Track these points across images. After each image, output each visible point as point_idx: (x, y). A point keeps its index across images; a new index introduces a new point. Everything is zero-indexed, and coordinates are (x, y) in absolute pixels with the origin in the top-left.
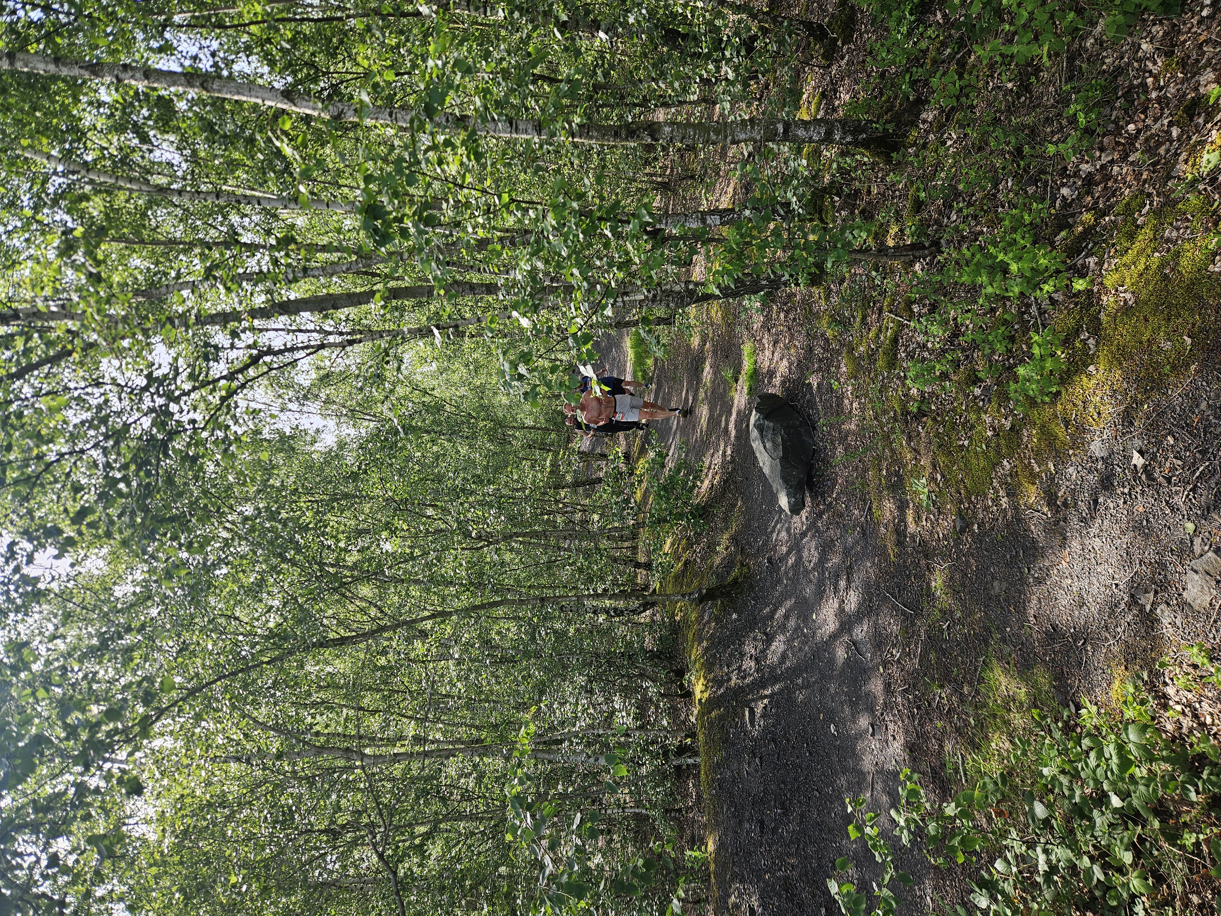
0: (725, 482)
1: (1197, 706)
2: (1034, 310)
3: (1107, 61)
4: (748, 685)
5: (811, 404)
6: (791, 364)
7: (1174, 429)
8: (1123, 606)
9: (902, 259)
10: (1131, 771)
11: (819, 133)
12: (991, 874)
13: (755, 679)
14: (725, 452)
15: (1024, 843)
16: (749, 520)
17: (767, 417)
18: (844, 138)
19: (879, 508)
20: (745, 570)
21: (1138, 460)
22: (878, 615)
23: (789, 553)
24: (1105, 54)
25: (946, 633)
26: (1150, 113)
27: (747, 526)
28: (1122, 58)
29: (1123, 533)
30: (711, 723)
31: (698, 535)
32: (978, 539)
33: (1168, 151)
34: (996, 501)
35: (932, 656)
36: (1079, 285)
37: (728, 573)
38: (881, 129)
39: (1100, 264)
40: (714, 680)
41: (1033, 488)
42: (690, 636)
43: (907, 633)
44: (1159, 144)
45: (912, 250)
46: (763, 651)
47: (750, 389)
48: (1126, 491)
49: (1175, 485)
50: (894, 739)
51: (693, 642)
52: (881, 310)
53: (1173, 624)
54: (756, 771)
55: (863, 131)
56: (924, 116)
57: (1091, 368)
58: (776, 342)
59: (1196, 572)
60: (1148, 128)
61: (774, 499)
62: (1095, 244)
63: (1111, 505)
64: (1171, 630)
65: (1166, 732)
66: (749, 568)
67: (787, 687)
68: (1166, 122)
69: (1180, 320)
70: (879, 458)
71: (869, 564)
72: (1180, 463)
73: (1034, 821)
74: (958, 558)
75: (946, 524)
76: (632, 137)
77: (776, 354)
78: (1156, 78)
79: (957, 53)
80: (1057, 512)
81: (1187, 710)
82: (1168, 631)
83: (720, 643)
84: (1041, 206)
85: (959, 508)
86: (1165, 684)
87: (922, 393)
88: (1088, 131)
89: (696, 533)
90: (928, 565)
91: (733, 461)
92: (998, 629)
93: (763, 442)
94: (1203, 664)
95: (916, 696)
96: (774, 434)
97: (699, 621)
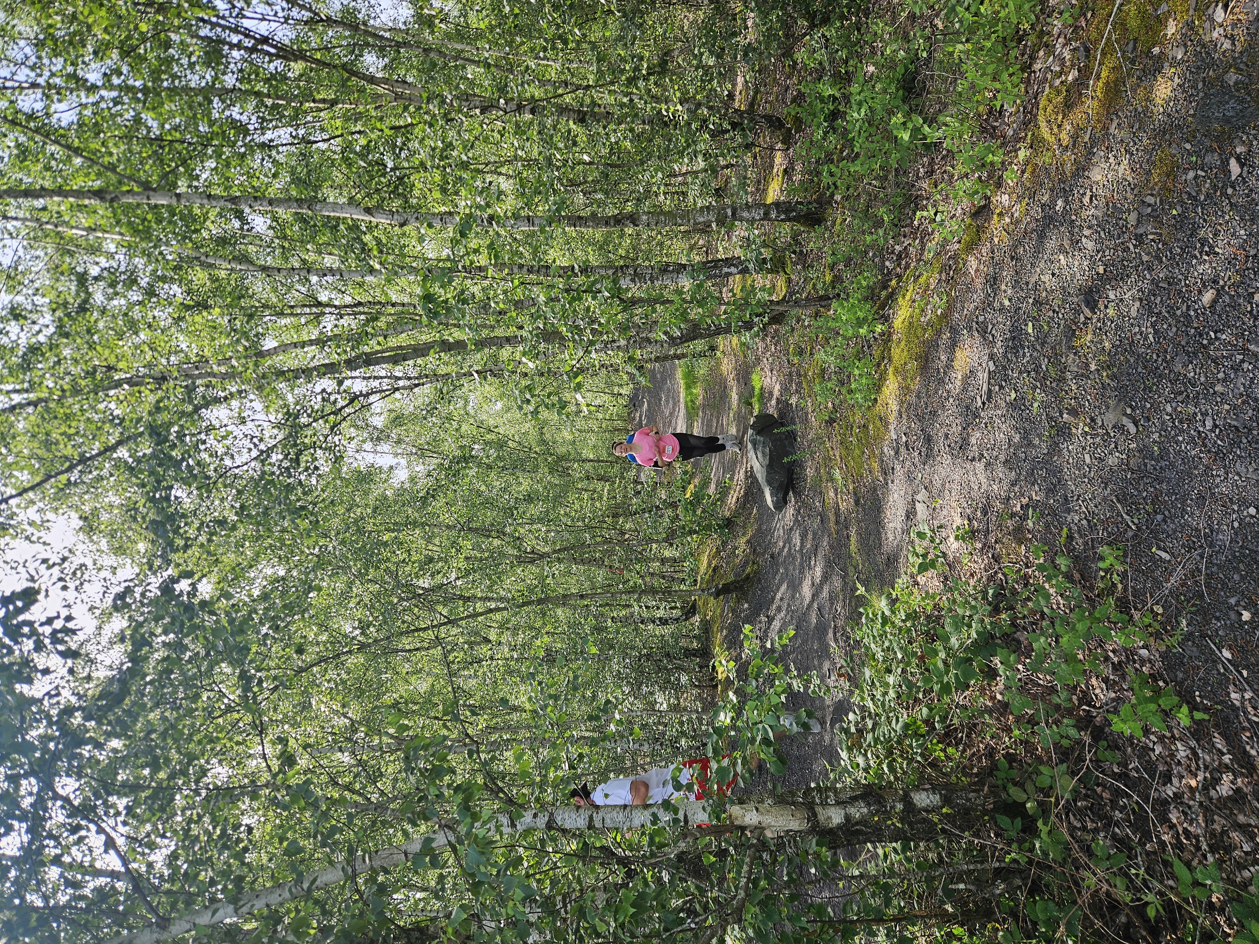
0: (746, 494)
5: (793, 420)
6: (781, 387)
7: (914, 417)
9: (812, 308)
11: (759, 214)
16: (760, 524)
17: (758, 433)
18: (779, 217)
19: (828, 497)
20: (755, 567)
21: (904, 439)
22: (830, 582)
23: (784, 547)
27: (759, 530)
29: (903, 486)
32: (864, 508)
36: (878, 329)
37: (743, 571)
38: (805, 209)
41: (876, 466)
42: (716, 629)
45: (819, 301)
47: (759, 411)
48: (902, 459)
49: (915, 451)
51: (717, 633)
55: (793, 210)
56: (836, 197)
57: (888, 382)
58: (772, 370)
59: (920, 502)
62: (892, 301)
63: (899, 469)
66: (758, 565)
70: (825, 458)
71: (824, 544)
72: (916, 438)
74: (858, 524)
75: (851, 501)
77: (773, 379)
80: (884, 478)
83: (735, 630)
85: (854, 487)
88: (894, 225)
89: (723, 542)
90: (848, 535)
93: (756, 453)
96: (764, 447)
97: (721, 616)
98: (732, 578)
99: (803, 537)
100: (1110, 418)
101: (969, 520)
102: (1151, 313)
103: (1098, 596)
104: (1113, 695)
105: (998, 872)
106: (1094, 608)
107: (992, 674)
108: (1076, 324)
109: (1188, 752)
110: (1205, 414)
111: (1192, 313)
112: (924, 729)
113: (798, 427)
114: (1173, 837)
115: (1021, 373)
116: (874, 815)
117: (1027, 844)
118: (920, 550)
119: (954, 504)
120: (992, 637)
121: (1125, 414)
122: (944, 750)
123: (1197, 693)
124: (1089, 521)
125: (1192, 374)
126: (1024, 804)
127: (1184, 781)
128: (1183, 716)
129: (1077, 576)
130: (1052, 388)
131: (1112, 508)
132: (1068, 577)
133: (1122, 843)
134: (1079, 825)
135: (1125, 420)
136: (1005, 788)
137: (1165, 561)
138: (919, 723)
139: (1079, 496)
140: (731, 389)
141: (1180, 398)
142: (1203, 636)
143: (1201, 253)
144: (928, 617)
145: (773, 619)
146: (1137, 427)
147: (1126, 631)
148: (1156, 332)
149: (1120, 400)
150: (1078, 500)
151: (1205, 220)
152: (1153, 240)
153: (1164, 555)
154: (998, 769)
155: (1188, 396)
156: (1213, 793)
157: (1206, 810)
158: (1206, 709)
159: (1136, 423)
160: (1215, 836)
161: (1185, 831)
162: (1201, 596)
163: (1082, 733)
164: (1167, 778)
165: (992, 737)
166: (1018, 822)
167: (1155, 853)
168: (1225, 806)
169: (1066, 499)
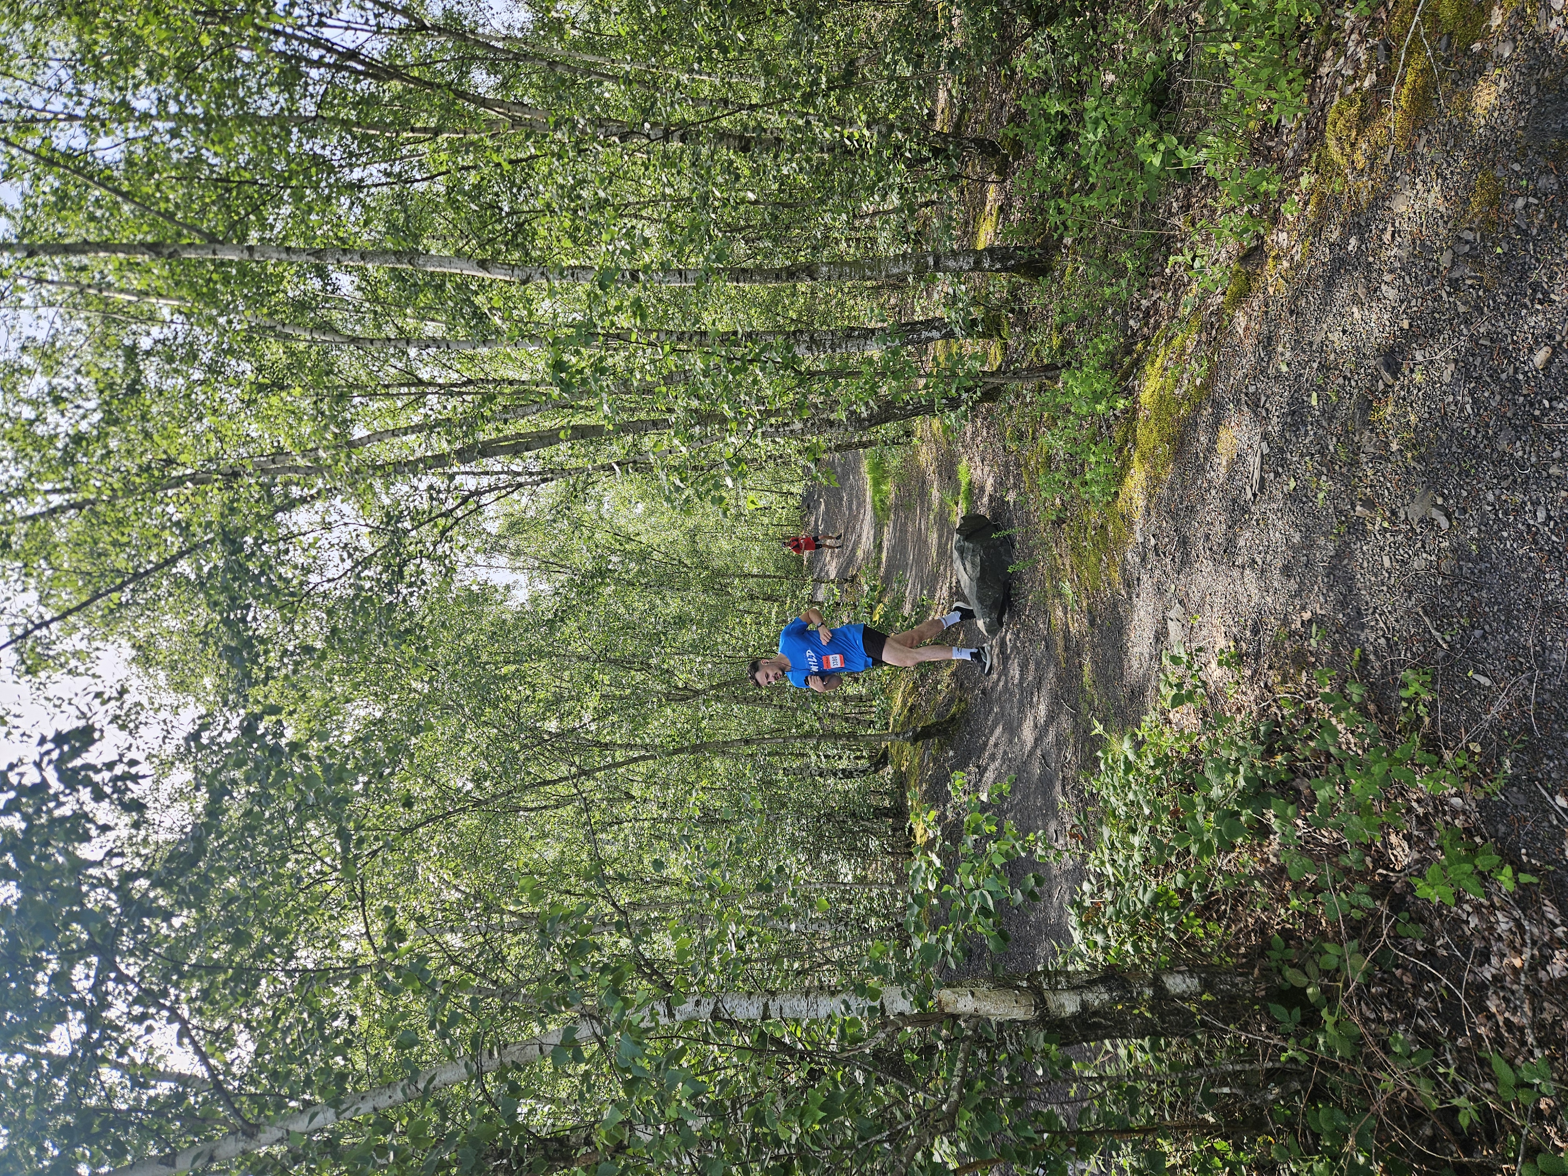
5: (1010, 522)
6: (995, 481)
7: (1165, 514)
9: (1035, 380)
17: (967, 539)
18: (993, 266)
19: (1055, 618)
20: (963, 705)
22: (1057, 722)
29: (1151, 601)
31: (923, 676)
34: (1105, 592)
36: (1121, 404)
37: (948, 711)
38: (1026, 256)
39: (1139, 386)
41: (1117, 576)
42: (913, 782)
45: (1044, 371)
47: (967, 511)
55: (1012, 258)
56: (1065, 241)
57: (1132, 471)
62: (1140, 369)
63: (1145, 580)
66: (966, 703)
70: (1051, 569)
71: (1050, 675)
74: (1093, 650)
75: (1085, 623)
76: (792, 279)
77: (984, 471)
80: (1127, 592)
85: (1088, 604)
90: (1081, 663)
93: (962, 562)
96: (974, 556)
97: (920, 766)
98: (932, 719)
99: (1024, 667)
100: (1415, 511)
101: (1236, 640)
102: (1468, 378)
103: (1399, 732)
104: (1416, 855)
105: (1271, 1075)
106: (1394, 747)
107: (1264, 831)
108: (1372, 393)
109: (1512, 924)
110: (1536, 503)
111: (1521, 377)
112: (1178, 901)
113: (1017, 532)
114: (1491, 1029)
115: (1302, 456)
116: (1117, 1003)
117: (1308, 1040)
118: (1174, 680)
119: (1217, 622)
120: (1264, 785)
121: (1435, 505)
122: (1204, 926)
123: (1523, 851)
124: (1388, 639)
125: (1520, 453)
126: (1305, 989)
127: (1506, 961)
128: (1506, 879)
129: (1372, 707)
130: (1342, 474)
131: (1418, 622)
132: (1362, 709)
133: (1427, 1038)
134: (1372, 1016)
135: (1435, 513)
136: (1280, 971)
137: (1484, 688)
138: (1172, 893)
139: (1376, 608)
140: (931, 486)
141: (1504, 484)
142: (1531, 780)
143: (1532, 301)
144: (1183, 762)
145: (986, 769)
146: (1450, 520)
147: (1435, 775)
148: (1475, 401)
149: (1428, 488)
150: (1374, 613)
151: (1538, 260)
152: (1471, 286)
153: (1483, 680)
154: (1270, 948)
155: (1515, 481)
156: (1542, 974)
157: (1532, 994)
158: (1534, 871)
159: (1449, 517)
160: (1544, 1027)
161: (1507, 1020)
162: (1529, 731)
163: (1378, 903)
164: (1484, 957)
165: (1264, 909)
166: (1297, 1012)
167: (1467, 1049)
168: (1558, 989)
169: (1359, 612)
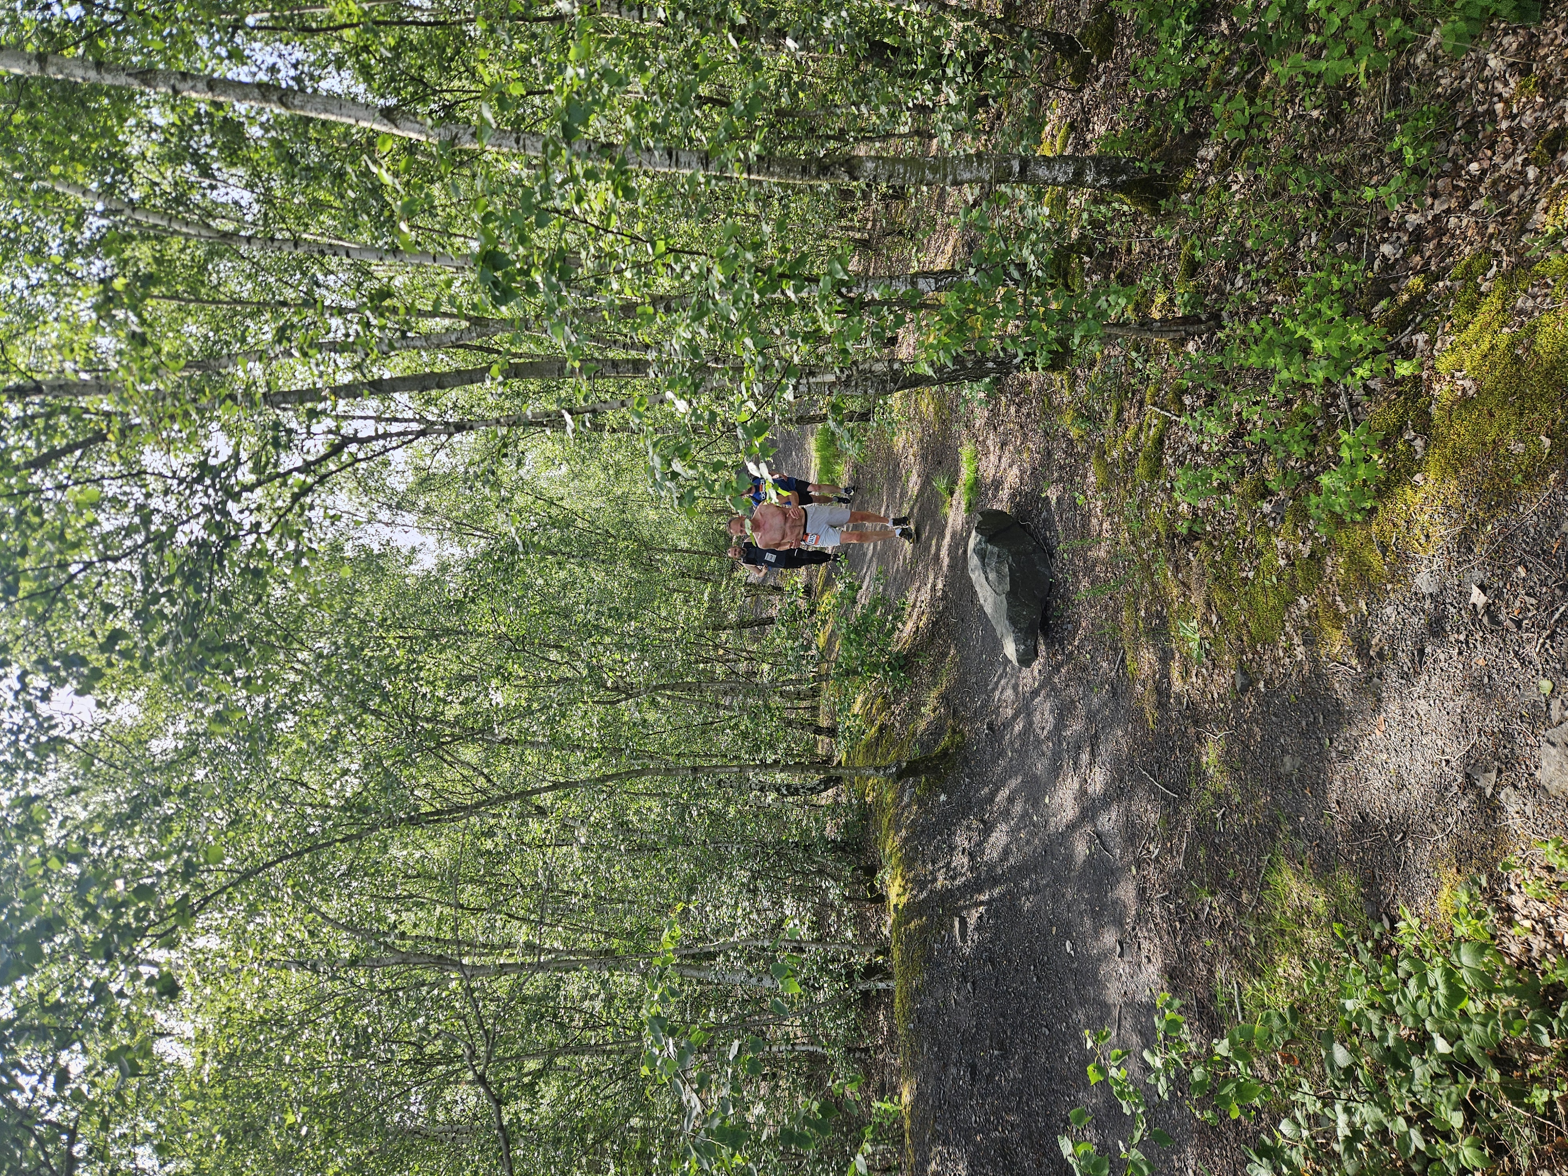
0: (934, 624)
1: (1553, 921)
2: (1343, 401)
3: (1443, 81)
4: (959, 888)
5: (1048, 524)
6: (1023, 472)
7: (1527, 557)
8: (1455, 789)
9: (1171, 336)
10: (1462, 1006)
11: (1065, 173)
12: (1274, 1138)
13: (968, 880)
14: (934, 586)
15: (1319, 1098)
16: (964, 674)
17: (989, 540)
18: (1098, 181)
19: (1135, 659)
20: (958, 738)
21: (1478, 598)
22: (1130, 799)
23: (1015, 717)
24: (1440, 73)
25: (1220, 824)
26: (1499, 148)
27: (962, 681)
28: (1463, 78)
29: (1457, 693)
30: (910, 937)
31: (898, 692)
32: (1265, 700)
33: (1522, 197)
34: (1289, 650)
35: (1201, 853)
36: (1404, 369)
37: (936, 742)
38: (1146, 169)
39: (1431, 342)
40: (914, 880)
41: (1338, 635)
42: (885, 821)
43: (1169, 823)
44: (1510, 189)
45: (1184, 324)
46: (979, 844)
47: (970, 504)
48: (1462, 638)
49: (1527, 630)
50: (1149, 961)
51: (888, 830)
52: (1141, 403)
53: (1522, 813)
54: (967, 999)
55: (1123, 171)
56: (1202, 153)
57: (1418, 477)
58: (1003, 445)
59: (1553, 744)
60: (1495, 167)
61: (997, 645)
62: (1425, 316)
63: (1442, 657)
64: (1518, 821)
65: (1509, 955)
66: (963, 736)
67: (1009, 892)
68: (1519, 160)
69: (1536, 415)
70: (1137, 595)
71: (1120, 733)
72: (1534, 601)
73: (1332, 1070)
74: (1238, 725)
75: (1221, 683)
76: (825, 175)
77: (1004, 459)
78: (1507, 103)
79: (1247, 73)
80: (1370, 665)
81: (1538, 927)
82: (1515, 822)
83: (923, 832)
84: (1354, 267)
85: (1240, 660)
86: (1510, 892)
87: (1194, 509)
88: (1417, 172)
89: (895, 689)
90: (1198, 734)
91: (945, 597)
92: (1288, 818)
93: (985, 573)
94: (1561, 866)
95: (1178, 906)
96: (999, 565)
98: (918, 752)
99: (1064, 712)
113: (1062, 537)
140: (909, 470)
145: (994, 827)
